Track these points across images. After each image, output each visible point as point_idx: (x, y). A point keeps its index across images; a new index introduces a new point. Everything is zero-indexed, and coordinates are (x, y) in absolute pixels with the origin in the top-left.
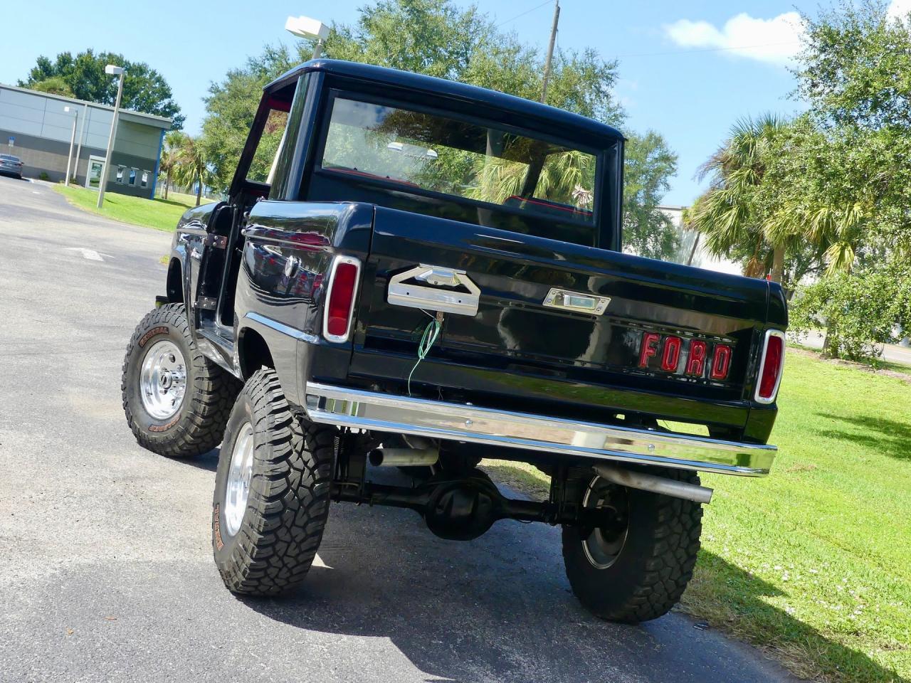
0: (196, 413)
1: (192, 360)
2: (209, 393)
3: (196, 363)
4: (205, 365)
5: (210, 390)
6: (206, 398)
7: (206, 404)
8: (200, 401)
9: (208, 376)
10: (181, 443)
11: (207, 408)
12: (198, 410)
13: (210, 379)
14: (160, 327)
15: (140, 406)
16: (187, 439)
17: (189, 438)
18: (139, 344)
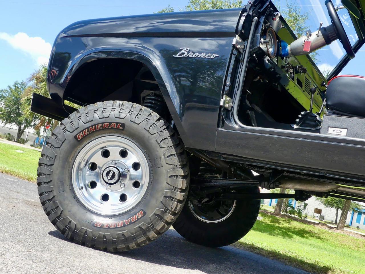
0: (166, 211)
1: (163, 157)
2: (182, 190)
3: (169, 160)
4: (179, 164)
5: (184, 188)
6: (180, 196)
7: (179, 201)
8: (172, 198)
9: (182, 174)
10: (141, 240)
11: (179, 205)
12: (169, 208)
13: (184, 177)
14: (111, 123)
15: (74, 201)
16: (150, 236)
17: (152, 234)
18: (75, 137)
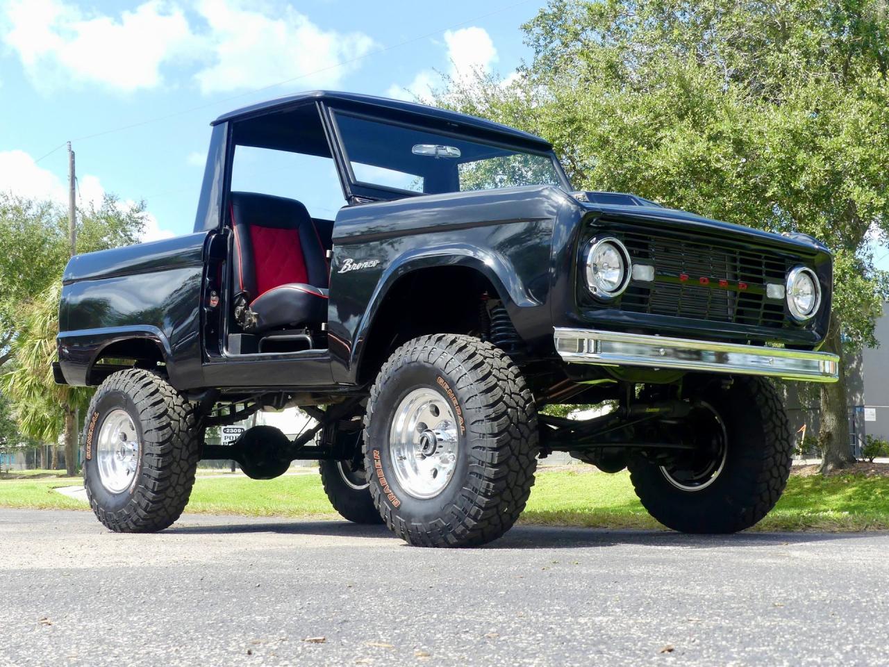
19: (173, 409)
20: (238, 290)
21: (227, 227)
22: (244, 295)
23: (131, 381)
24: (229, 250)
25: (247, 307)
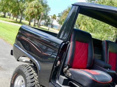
19: (37, 85)
20: (66, 63)
21: (69, 42)
22: (68, 65)
23: (27, 71)
24: (67, 49)
25: (68, 69)
